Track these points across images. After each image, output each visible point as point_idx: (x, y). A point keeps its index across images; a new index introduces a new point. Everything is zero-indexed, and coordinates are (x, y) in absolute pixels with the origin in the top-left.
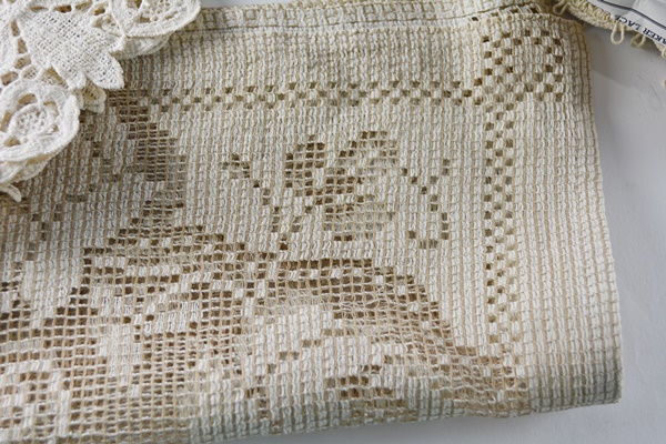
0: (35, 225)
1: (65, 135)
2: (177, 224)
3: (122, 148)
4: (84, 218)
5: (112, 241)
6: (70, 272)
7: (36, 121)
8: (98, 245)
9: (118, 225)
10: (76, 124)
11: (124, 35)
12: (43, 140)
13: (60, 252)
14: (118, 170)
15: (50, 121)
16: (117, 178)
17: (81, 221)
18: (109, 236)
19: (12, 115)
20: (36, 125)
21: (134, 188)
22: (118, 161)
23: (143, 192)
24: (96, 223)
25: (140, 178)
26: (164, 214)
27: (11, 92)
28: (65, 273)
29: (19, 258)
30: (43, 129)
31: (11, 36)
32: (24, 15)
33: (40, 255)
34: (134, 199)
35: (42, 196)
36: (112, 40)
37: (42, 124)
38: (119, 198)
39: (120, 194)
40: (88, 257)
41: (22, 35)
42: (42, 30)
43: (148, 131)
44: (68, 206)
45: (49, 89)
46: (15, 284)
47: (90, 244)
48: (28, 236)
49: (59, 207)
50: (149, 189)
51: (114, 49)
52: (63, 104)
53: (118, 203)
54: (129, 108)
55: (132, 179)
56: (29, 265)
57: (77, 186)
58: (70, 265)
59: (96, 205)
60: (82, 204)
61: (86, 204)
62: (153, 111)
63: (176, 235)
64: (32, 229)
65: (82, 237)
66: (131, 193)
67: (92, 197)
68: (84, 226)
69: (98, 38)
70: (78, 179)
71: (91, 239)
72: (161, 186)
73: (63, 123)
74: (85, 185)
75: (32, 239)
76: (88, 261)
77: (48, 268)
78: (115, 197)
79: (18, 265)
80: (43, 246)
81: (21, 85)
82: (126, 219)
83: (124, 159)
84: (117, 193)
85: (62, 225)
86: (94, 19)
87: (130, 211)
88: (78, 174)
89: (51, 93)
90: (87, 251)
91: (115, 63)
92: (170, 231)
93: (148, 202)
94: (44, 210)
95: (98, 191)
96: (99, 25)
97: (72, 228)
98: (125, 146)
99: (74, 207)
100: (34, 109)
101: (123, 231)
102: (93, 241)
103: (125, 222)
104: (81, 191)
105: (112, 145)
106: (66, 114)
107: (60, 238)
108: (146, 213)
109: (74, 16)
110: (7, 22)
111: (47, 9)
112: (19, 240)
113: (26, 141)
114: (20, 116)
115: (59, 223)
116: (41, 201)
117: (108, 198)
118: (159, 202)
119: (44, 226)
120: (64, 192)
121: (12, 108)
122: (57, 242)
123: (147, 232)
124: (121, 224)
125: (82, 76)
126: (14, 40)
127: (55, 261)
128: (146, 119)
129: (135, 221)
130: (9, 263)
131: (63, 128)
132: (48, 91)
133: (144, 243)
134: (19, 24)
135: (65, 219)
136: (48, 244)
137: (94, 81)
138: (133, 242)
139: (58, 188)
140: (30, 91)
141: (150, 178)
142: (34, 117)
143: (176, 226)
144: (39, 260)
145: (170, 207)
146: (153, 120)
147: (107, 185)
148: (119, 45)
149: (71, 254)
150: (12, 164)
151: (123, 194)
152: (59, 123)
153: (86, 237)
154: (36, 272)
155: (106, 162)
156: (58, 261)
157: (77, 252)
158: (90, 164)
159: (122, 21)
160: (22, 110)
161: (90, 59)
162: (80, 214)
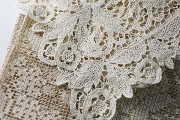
0: (137, 100)
1: (158, 80)
2: (177, 113)
3: (166, 85)
4: (151, 102)
5: (157, 112)
6: (144, 117)
7: (150, 72)
8: (154, 111)
9: (160, 108)
10: (161, 77)
11: (176, 54)
12: (152, 79)
13: (143, 110)
14: (164, 91)
15: (154, 74)
16: (163, 94)
17: (150, 103)
18: (157, 110)
19: (144, 68)
20: (150, 73)
21: (167, 98)
22: (164, 89)
23: (169, 101)
24: (154, 104)
25: (169, 96)
26: (173, 109)
27: (145, 61)
28: (143, 117)
29: (131, 108)
30: (152, 76)
31: (145, 44)
32: (149, 39)
33: (137, 109)
34: (166, 101)
35: (141, 92)
36: (172, 54)
37: (152, 74)
38: (162, 100)
39: (163, 99)
40: (150, 114)
41: (148, 44)
42: (154, 45)
43: (174, 82)
44: (148, 97)
45: (154, 63)
46: (129, 115)
47: (151, 110)
48: (135, 102)
49: (145, 97)
50: (171, 100)
51: (173, 57)
52: (157, 69)
53: (161, 101)
54: (170, 74)
55: (167, 95)
56: (134, 111)
57: (151, 92)
58: (145, 115)
59: (155, 100)
60: (152, 98)
61: (153, 98)
62: (177, 77)
63: (176, 116)
64: (136, 101)
65: (150, 108)
66: (166, 99)
67: (155, 97)
68: (151, 105)
69: (169, 52)
70: (152, 90)
71: (152, 109)
72: (174, 100)
73: (157, 75)
74: (154, 93)
75: (136, 103)
76: (150, 115)
77: (139, 113)
78: (161, 99)
79: (131, 110)
80: (138, 106)
81: (147, 60)
82: (163, 107)
83: (166, 89)
84: (162, 98)
85: (145, 102)
86: (168, 46)
87: (164, 105)
88: (152, 89)
89: (155, 65)
90: (150, 112)
91: (172, 61)
92: (174, 114)
93: (170, 104)
94: (141, 96)
95: (157, 96)
96: (169, 48)
97: (147, 104)
98: (167, 85)
99: (149, 98)
100: (150, 69)
101: (161, 110)
102: (152, 110)
103: (162, 107)
104: (152, 94)
105: (163, 83)
106: (158, 73)
107: (143, 106)
108: (169, 107)
109: (163, 43)
110: (145, 39)
111: (155, 39)
112: (132, 102)
113: (147, 78)
114: (146, 69)
115: (144, 101)
116: (141, 93)
117: (159, 99)
118: (173, 105)
119: (140, 101)
120: (147, 92)
121: (144, 66)
122: (142, 107)
123: (168, 113)
124: (161, 108)
125: (163, 62)
126: (146, 45)
127: (141, 112)
128: (174, 79)
129: (165, 108)
130: (128, 108)
131: (157, 77)
132: (154, 64)
133: (166, 116)
134: (148, 41)
135: (146, 101)
136: (140, 106)
137: (166, 65)
138: (163, 114)
139: (146, 91)
140: (149, 63)
141: (172, 97)
142: (150, 71)
143: (176, 113)
144: (137, 110)
145: (176, 107)
146: (176, 80)
147: (160, 95)
148: (174, 56)
149: (145, 111)
150: (142, 83)
151: (164, 99)
152: (156, 75)
153: (151, 108)
154: (135, 114)
155: (161, 88)
156: (142, 113)
157: (147, 112)
158: (156, 87)
159: (176, 49)
160: (147, 68)
161: (166, 58)
162: (150, 101)
